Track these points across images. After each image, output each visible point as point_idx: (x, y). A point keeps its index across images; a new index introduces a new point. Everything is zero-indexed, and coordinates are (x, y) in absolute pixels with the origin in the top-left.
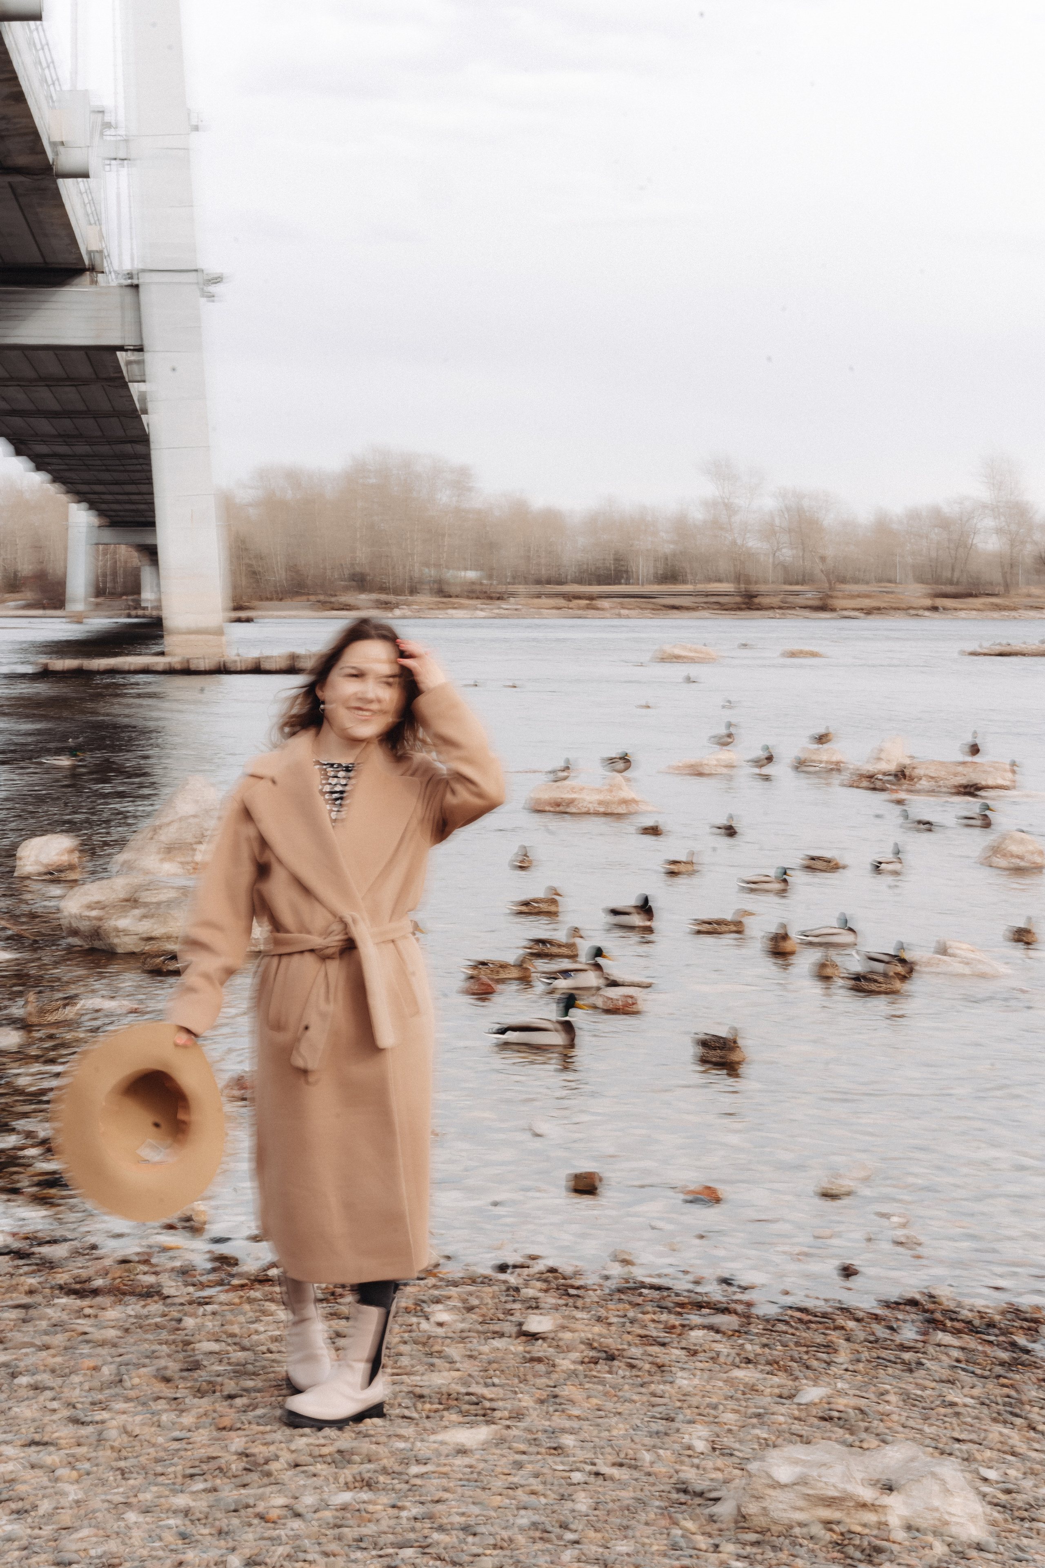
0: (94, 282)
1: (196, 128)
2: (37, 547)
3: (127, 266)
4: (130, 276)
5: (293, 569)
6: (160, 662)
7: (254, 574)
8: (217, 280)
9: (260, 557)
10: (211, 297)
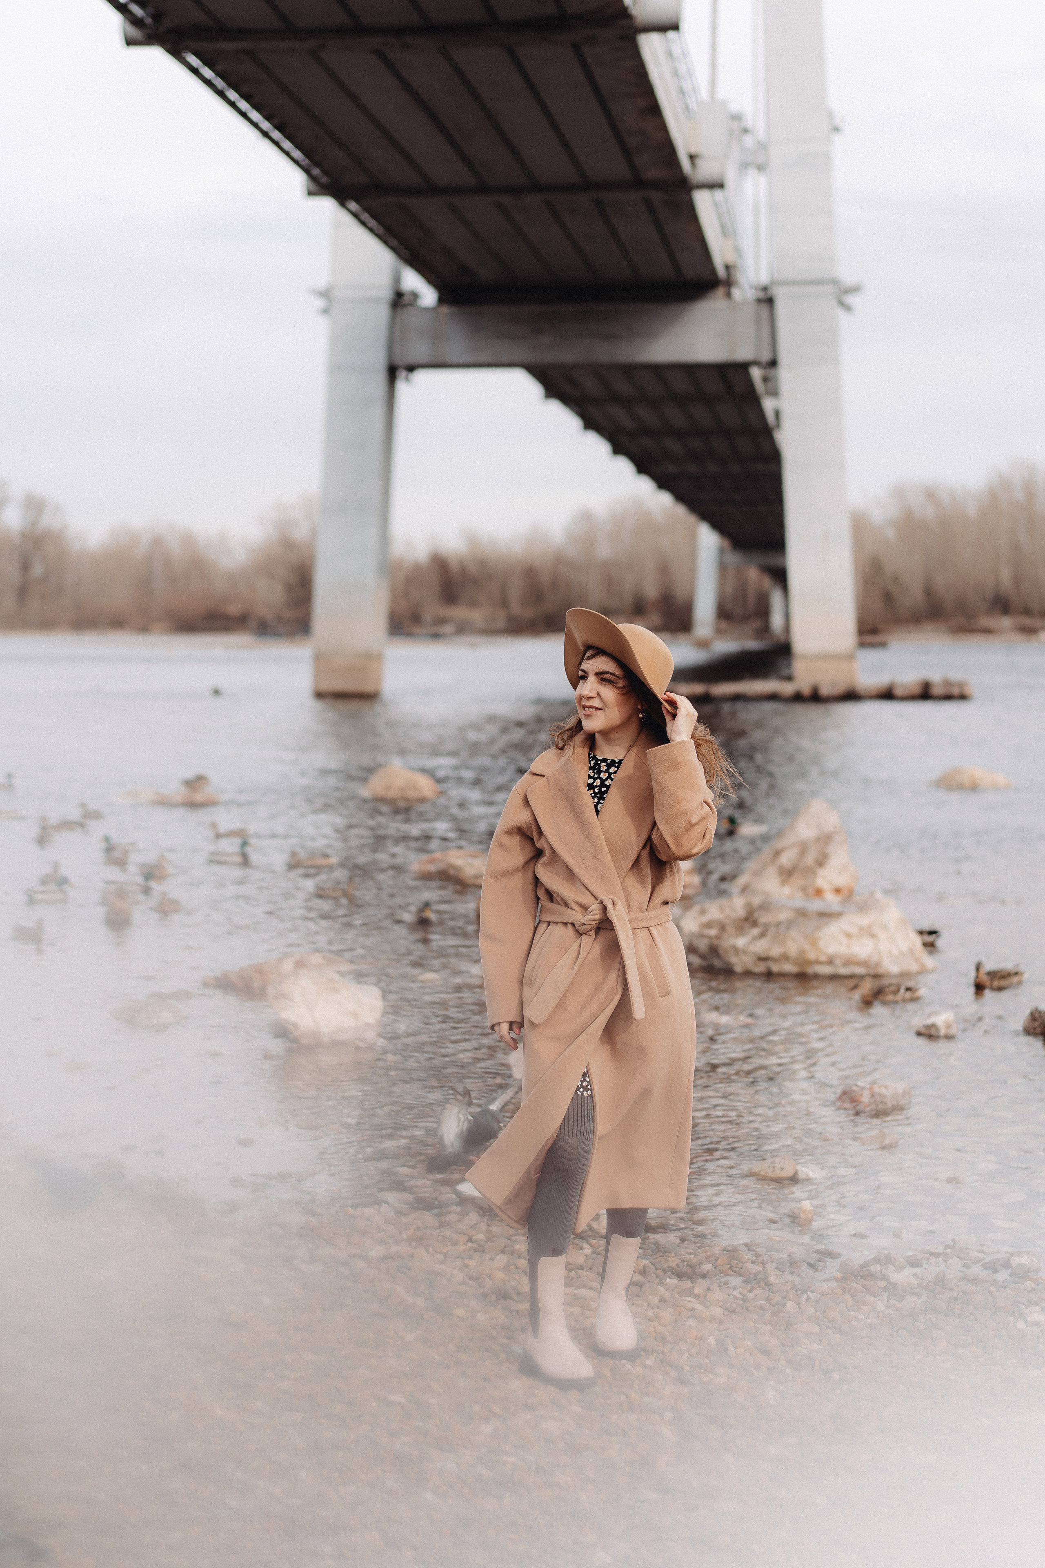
0: (728, 295)
1: (836, 129)
2: (664, 570)
3: (764, 278)
4: (765, 289)
5: (929, 591)
6: (787, 688)
7: (888, 598)
8: (854, 289)
9: (896, 579)
10: (848, 308)
